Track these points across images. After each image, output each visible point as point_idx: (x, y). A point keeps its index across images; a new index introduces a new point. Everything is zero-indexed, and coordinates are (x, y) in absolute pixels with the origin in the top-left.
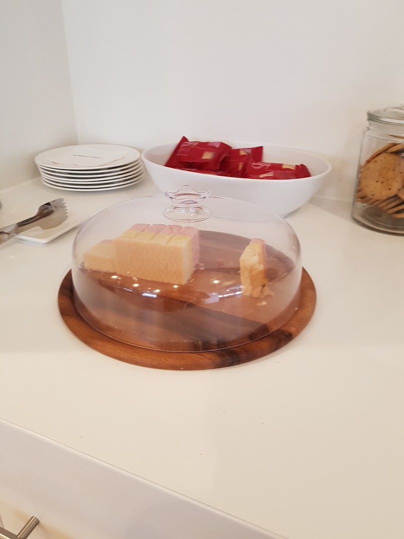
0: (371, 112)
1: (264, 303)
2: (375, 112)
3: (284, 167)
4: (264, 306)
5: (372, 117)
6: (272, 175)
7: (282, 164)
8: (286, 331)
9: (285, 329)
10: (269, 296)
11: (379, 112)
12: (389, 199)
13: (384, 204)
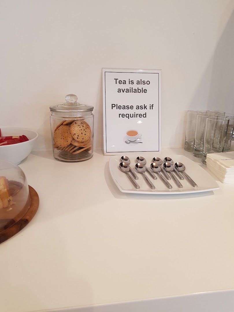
0: (51, 107)
1: (11, 209)
2: (53, 107)
3: (13, 138)
4: (11, 210)
5: (52, 110)
6: (7, 143)
7: (12, 136)
8: (24, 219)
9: (24, 218)
10: (13, 204)
11: (55, 107)
12: (68, 146)
13: (67, 149)
